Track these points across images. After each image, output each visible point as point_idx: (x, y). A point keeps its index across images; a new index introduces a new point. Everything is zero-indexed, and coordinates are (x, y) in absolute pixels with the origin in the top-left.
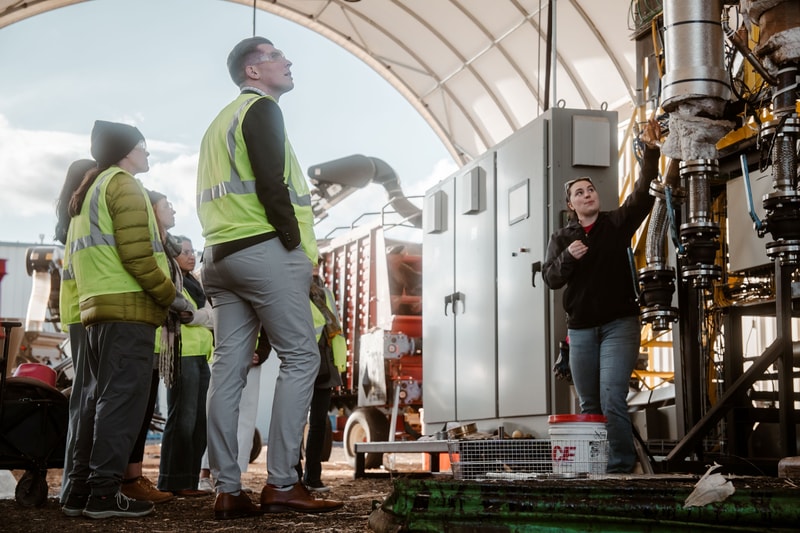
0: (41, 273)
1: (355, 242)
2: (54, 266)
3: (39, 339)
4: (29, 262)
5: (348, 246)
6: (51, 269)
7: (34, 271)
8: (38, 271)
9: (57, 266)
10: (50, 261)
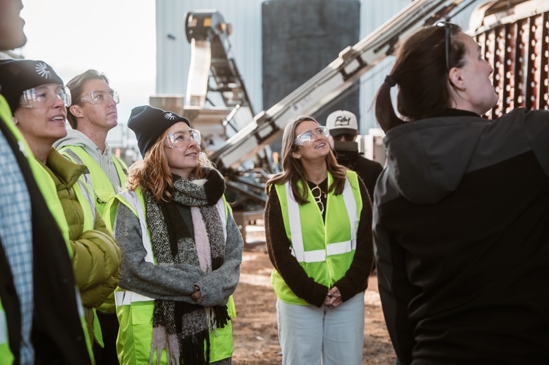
0: (200, 42)
1: (540, 15)
2: (213, 33)
3: (201, 117)
4: (187, 29)
5: (533, 19)
6: (210, 36)
7: (193, 41)
8: (196, 40)
9: (217, 32)
10: (209, 28)
